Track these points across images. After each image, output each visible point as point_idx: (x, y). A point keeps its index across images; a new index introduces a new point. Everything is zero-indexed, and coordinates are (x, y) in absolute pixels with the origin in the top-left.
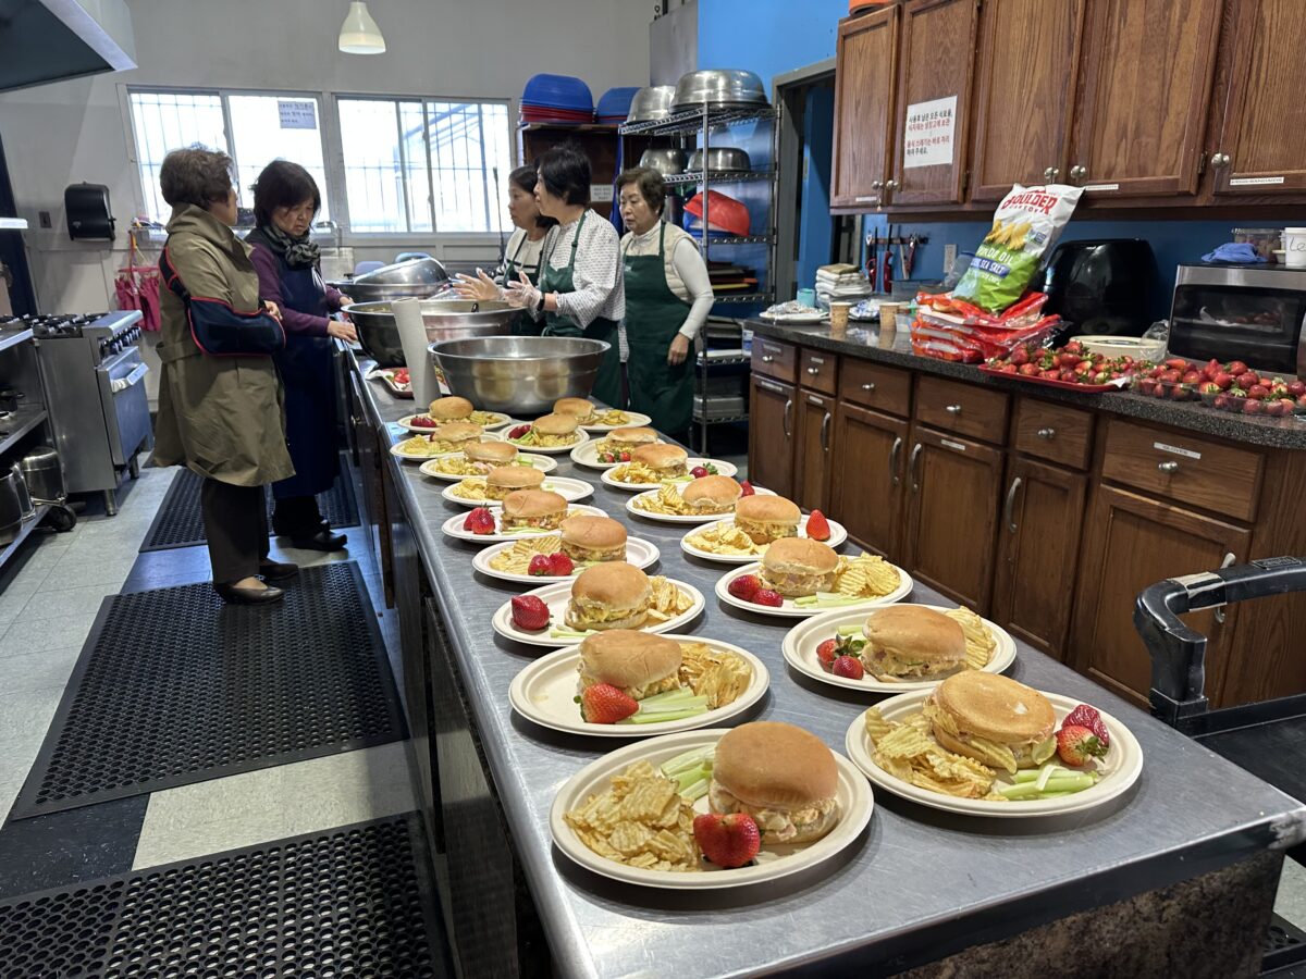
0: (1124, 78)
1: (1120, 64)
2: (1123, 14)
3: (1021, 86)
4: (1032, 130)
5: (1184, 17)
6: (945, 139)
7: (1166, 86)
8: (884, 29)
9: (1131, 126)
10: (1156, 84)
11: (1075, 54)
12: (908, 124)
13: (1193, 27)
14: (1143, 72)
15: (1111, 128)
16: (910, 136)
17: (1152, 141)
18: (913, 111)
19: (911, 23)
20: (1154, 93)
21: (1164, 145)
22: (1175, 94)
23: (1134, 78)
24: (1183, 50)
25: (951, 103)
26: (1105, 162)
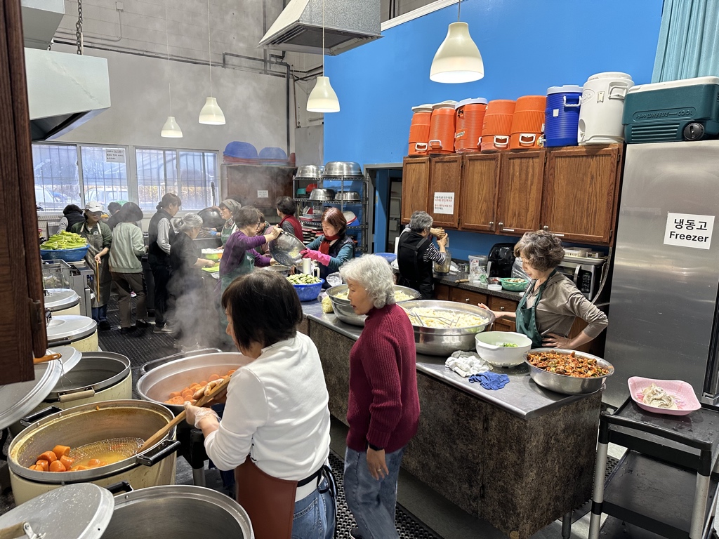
0: (514, 198)
1: (512, 193)
2: (513, 179)
3: (479, 194)
4: (483, 208)
5: (532, 184)
6: (450, 206)
7: (527, 203)
8: (423, 164)
9: (517, 213)
10: (524, 202)
11: (497, 188)
12: (435, 198)
13: (534, 188)
14: (520, 197)
15: (510, 212)
16: (435, 202)
17: (524, 218)
18: (436, 194)
19: (435, 165)
20: (524, 204)
21: (528, 220)
22: (530, 205)
23: (517, 199)
24: (532, 194)
25: (452, 195)
26: (509, 222)
